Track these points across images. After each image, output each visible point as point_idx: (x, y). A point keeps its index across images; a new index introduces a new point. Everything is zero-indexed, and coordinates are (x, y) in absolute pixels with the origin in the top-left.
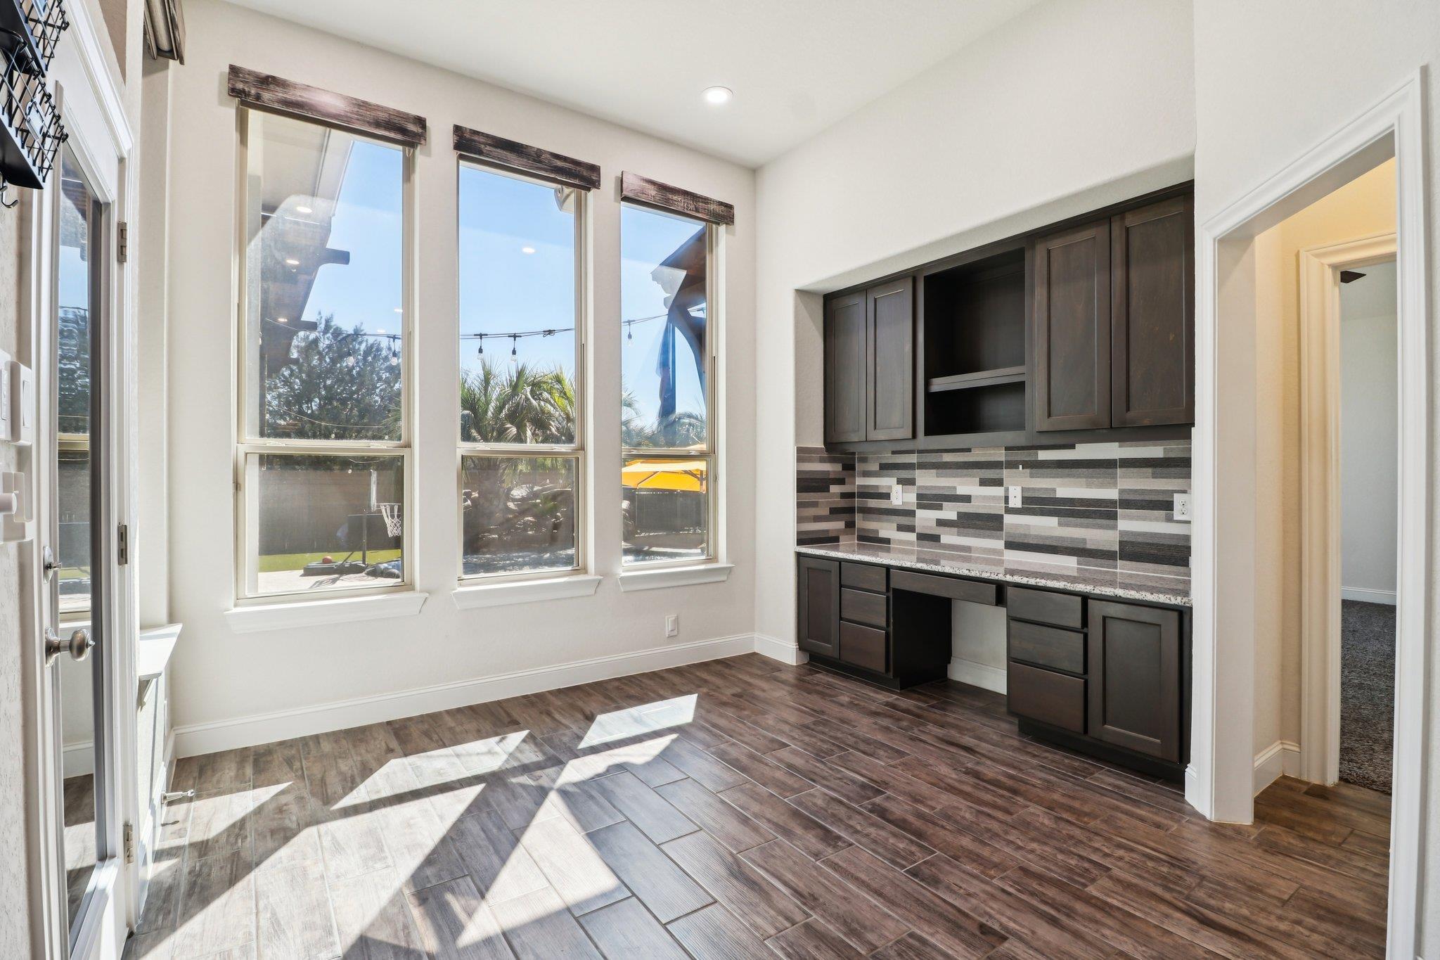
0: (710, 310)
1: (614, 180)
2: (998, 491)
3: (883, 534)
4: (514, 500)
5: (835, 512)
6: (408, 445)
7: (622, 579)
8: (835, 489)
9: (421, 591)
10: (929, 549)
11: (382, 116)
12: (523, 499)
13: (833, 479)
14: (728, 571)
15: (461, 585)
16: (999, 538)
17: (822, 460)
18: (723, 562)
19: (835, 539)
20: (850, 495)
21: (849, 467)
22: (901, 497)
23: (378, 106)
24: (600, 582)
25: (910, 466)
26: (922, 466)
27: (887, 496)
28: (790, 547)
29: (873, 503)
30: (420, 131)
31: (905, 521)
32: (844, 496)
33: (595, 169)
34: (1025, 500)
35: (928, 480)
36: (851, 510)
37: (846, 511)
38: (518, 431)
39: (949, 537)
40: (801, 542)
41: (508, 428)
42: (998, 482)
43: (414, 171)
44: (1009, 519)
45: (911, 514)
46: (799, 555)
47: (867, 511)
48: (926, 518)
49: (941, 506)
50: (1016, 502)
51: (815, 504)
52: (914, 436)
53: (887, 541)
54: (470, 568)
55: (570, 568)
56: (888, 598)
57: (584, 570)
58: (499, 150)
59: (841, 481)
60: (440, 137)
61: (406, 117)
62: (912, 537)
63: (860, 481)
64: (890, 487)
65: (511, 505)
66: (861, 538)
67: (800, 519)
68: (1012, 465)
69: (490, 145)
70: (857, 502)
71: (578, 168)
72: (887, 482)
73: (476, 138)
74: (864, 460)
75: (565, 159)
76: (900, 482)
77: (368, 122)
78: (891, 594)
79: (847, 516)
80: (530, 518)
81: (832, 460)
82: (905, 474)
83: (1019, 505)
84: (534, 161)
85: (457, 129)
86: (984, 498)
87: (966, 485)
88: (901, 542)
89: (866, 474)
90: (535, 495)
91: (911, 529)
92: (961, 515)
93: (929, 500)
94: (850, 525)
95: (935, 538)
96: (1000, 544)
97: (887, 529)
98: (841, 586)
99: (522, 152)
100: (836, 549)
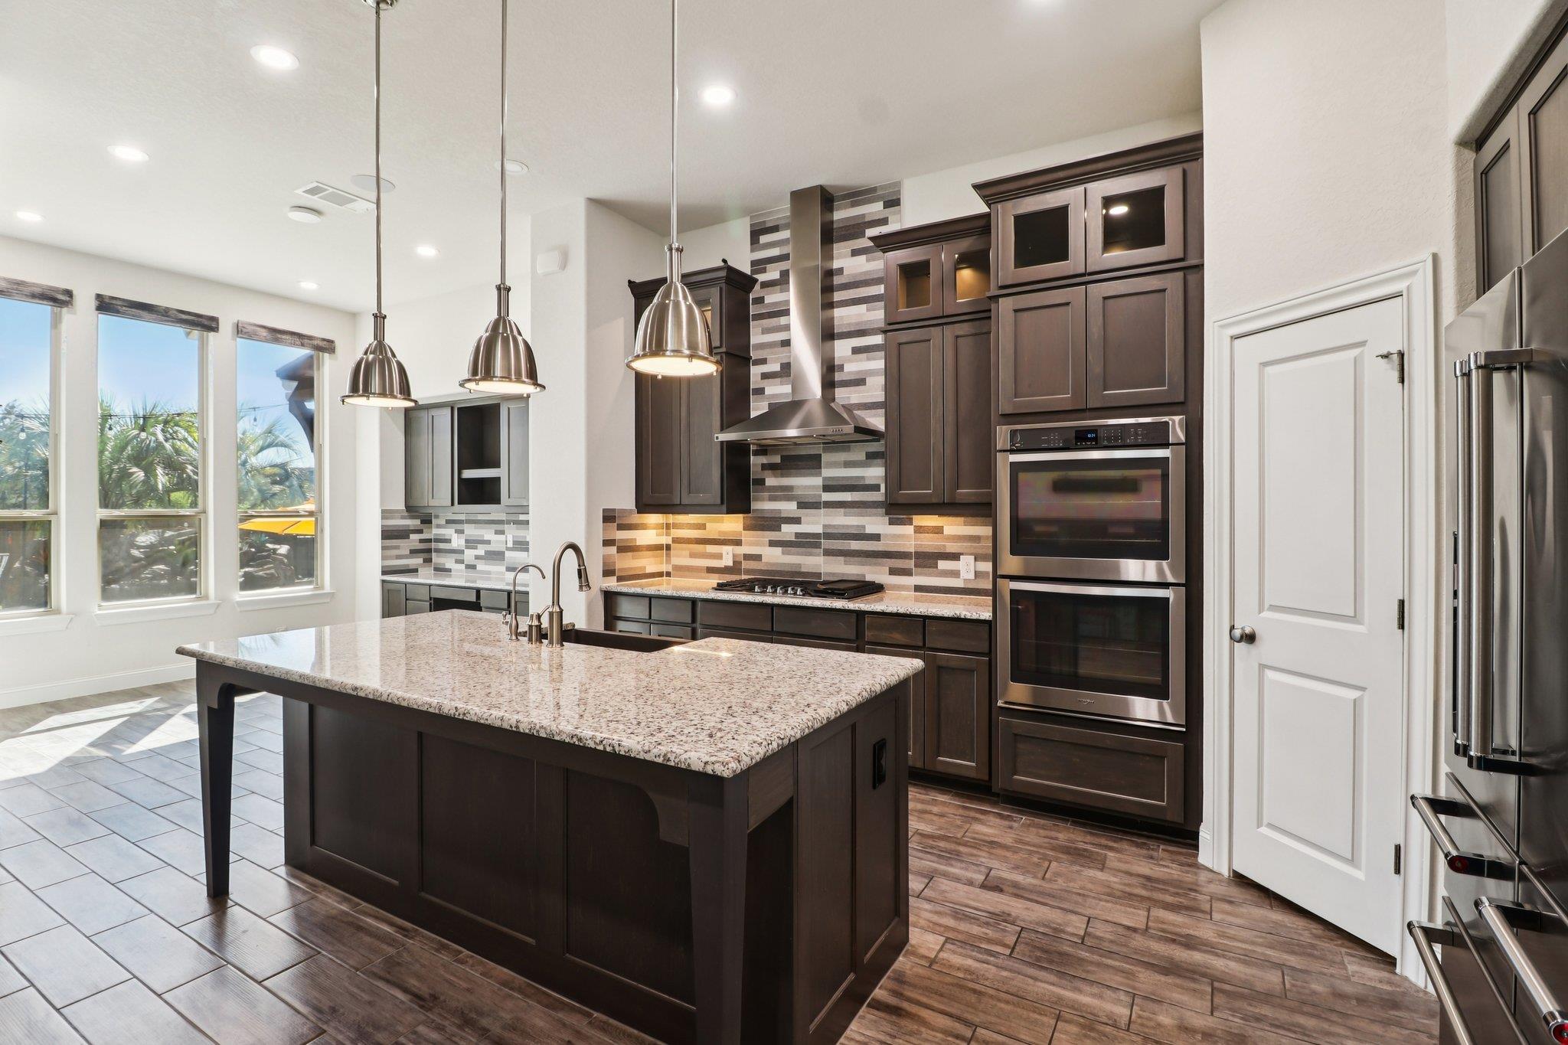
0: (318, 405)
1: (231, 325)
2: (502, 537)
3: (447, 566)
4: (139, 547)
5: (414, 552)
6: (55, 513)
7: (238, 602)
8: (413, 536)
9: (68, 614)
10: (471, 574)
11: (38, 290)
12: (151, 546)
13: (412, 530)
14: (332, 595)
15: (100, 610)
16: (503, 565)
17: (403, 518)
18: (328, 589)
19: (416, 571)
20: (429, 541)
21: (427, 521)
22: (457, 542)
23: (34, 283)
24: (218, 605)
25: (460, 522)
26: (469, 522)
27: (448, 541)
28: (377, 577)
29: (442, 546)
30: (68, 299)
31: (458, 556)
32: (421, 541)
33: (215, 319)
34: (515, 543)
35: (471, 531)
36: (429, 551)
37: (426, 552)
38: (146, 475)
39: (481, 566)
40: (384, 573)
41: (133, 474)
42: (502, 532)
43: (60, 322)
44: (508, 554)
45: (462, 552)
46: (383, 582)
47: (438, 551)
48: (469, 555)
49: (477, 546)
50: (510, 544)
51: (397, 547)
52: (453, 504)
53: (450, 570)
54: (106, 595)
55: (194, 596)
56: (430, 604)
57: (206, 597)
58: (133, 310)
59: (420, 531)
60: (84, 301)
61: (57, 290)
62: (463, 566)
63: (435, 531)
64: (451, 535)
65: (135, 552)
66: (436, 569)
67: (384, 558)
68: (508, 522)
69: (125, 306)
70: (433, 545)
71: (200, 319)
72: (449, 532)
73: (114, 302)
74: (437, 517)
75: (189, 313)
76: (457, 531)
77: (26, 295)
78: (432, 602)
79: (426, 555)
80: (162, 567)
81: (412, 517)
82: (459, 527)
83: (511, 546)
84: (163, 315)
85: (99, 297)
86: (497, 542)
87: (488, 534)
88: (457, 570)
89: (439, 526)
90: (170, 541)
91: (461, 562)
92: (487, 552)
93: (471, 543)
94: (428, 561)
95: (473, 567)
96: (503, 569)
97: (448, 562)
98: (407, 599)
99: (152, 310)
100: (417, 577)
